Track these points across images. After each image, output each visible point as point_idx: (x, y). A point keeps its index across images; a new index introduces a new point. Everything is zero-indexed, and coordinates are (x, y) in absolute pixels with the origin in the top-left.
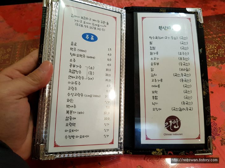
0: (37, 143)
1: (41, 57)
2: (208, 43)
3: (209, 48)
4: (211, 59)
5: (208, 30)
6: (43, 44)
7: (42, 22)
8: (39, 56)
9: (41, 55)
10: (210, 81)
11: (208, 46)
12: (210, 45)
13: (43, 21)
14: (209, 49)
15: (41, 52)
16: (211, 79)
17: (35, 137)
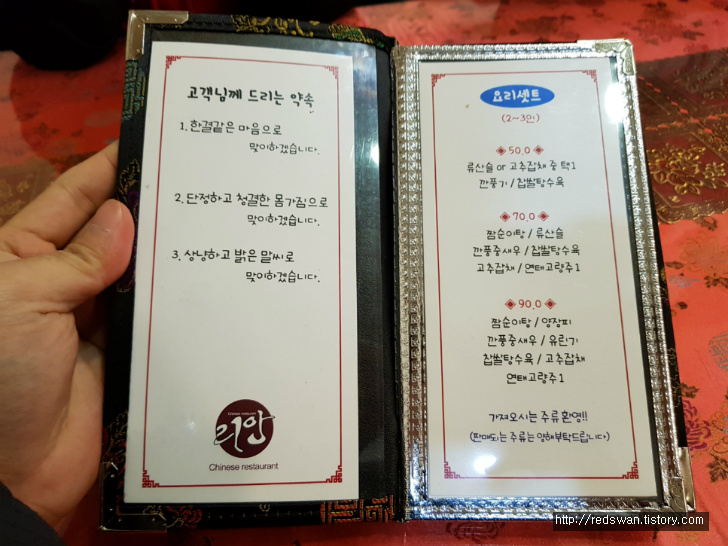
2: (670, 147)
3: (674, 159)
4: (679, 196)
5: (673, 103)
10: (677, 268)
11: (670, 155)
12: (680, 151)
14: (673, 164)
16: (678, 260)
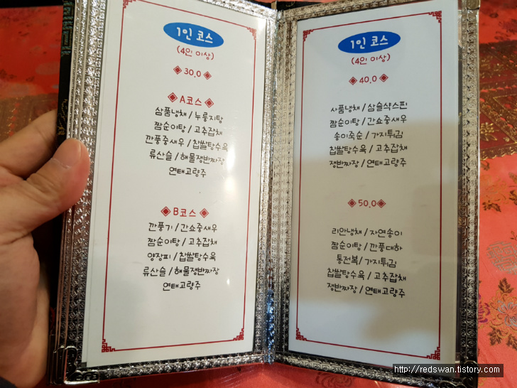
0: (60, 346)
1: (63, 134)
6: (68, 99)
7: (64, 41)
8: (57, 130)
9: (61, 128)
13: (67, 37)
15: (61, 122)
17: (54, 332)
